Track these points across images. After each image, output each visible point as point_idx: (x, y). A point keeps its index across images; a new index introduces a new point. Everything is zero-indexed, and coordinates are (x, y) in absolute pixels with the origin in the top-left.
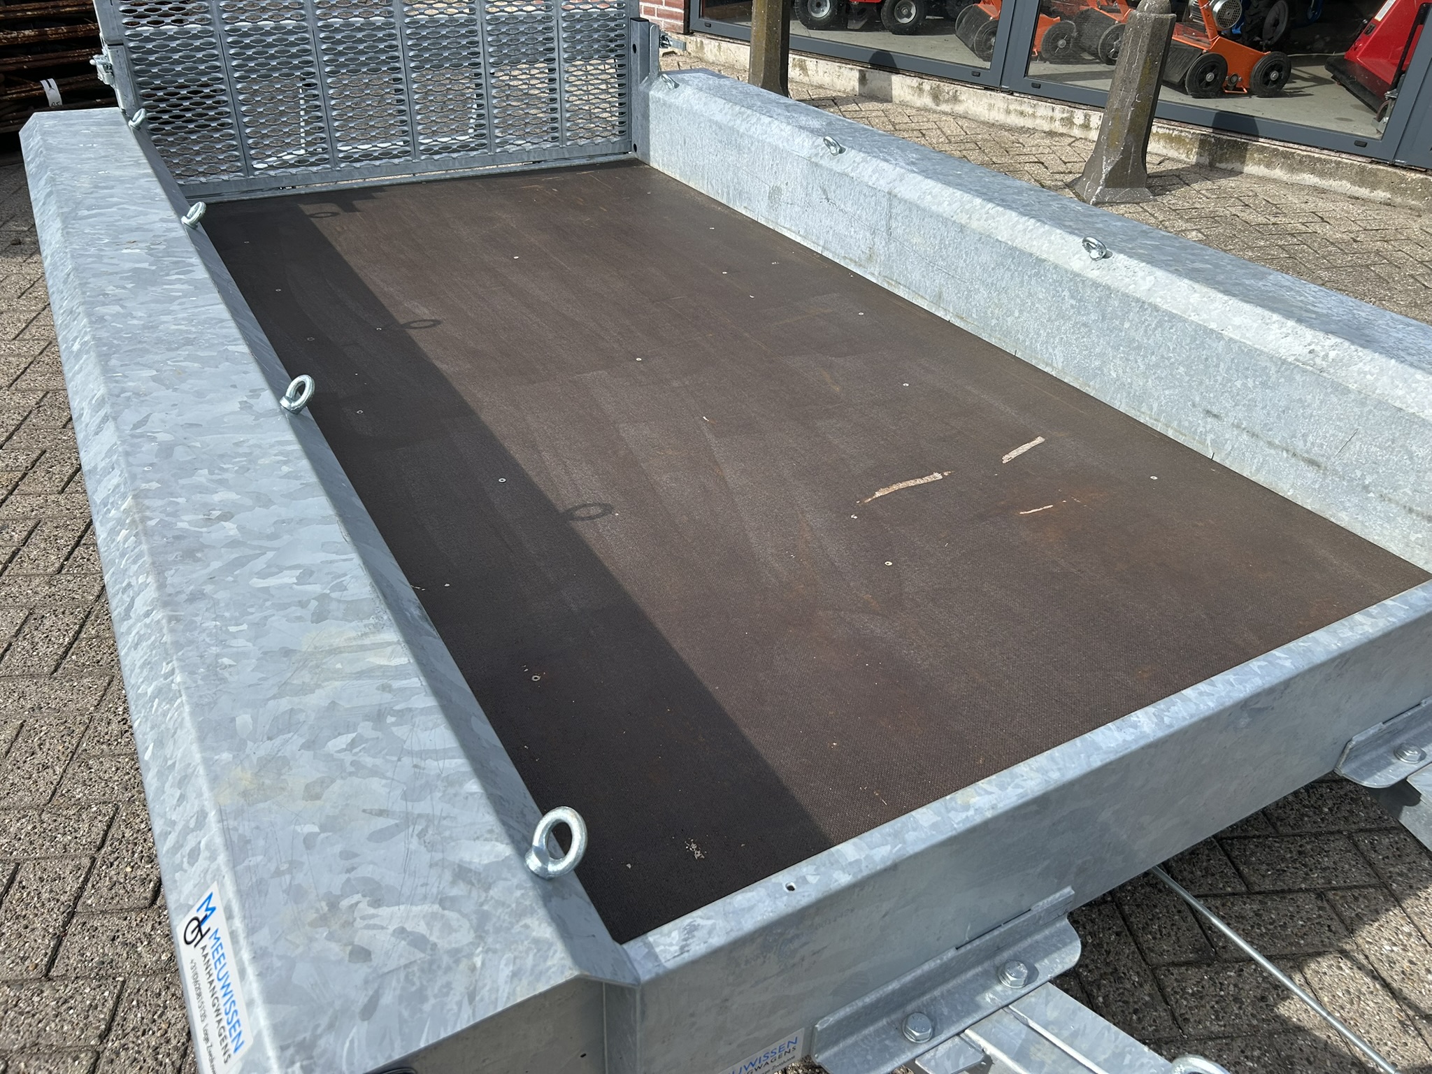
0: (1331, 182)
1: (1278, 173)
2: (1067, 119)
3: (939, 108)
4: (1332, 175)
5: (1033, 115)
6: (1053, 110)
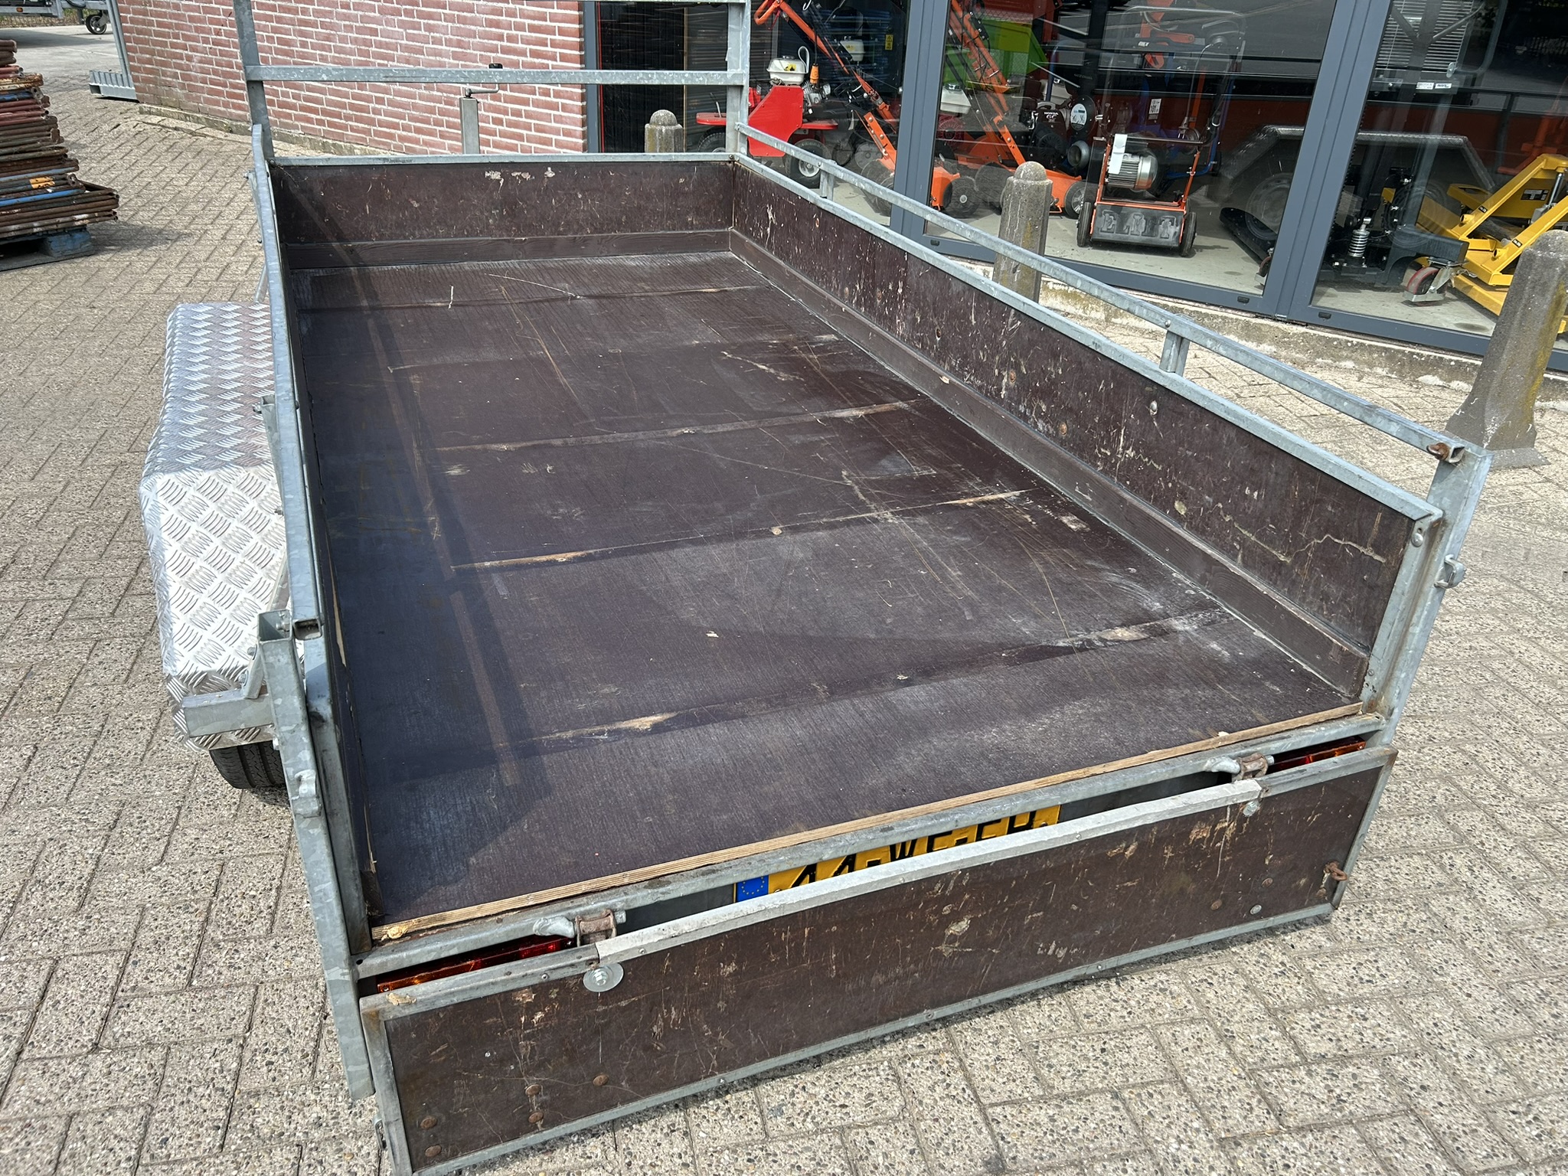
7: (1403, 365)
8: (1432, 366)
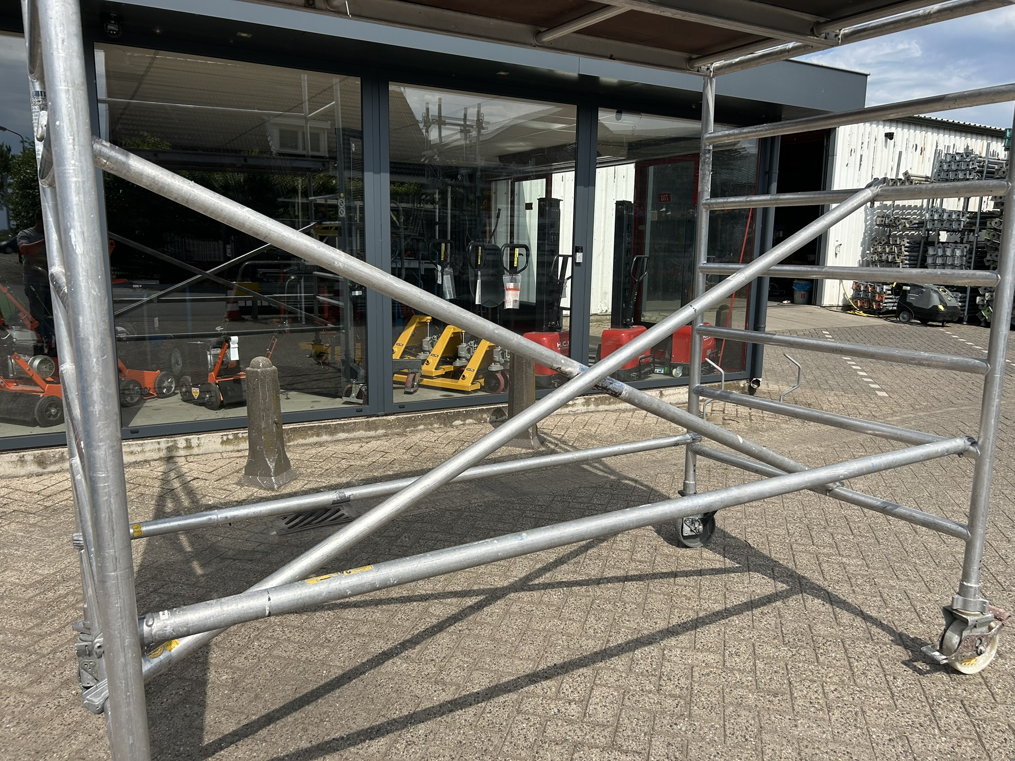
0: (355, 433)
1: (325, 438)
2: (172, 446)
3: (46, 470)
4: (354, 430)
5: (143, 451)
6: (159, 443)
7: (445, 420)
8: (457, 416)
